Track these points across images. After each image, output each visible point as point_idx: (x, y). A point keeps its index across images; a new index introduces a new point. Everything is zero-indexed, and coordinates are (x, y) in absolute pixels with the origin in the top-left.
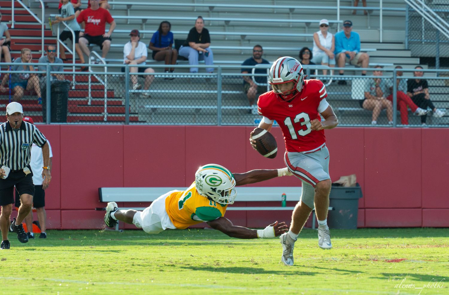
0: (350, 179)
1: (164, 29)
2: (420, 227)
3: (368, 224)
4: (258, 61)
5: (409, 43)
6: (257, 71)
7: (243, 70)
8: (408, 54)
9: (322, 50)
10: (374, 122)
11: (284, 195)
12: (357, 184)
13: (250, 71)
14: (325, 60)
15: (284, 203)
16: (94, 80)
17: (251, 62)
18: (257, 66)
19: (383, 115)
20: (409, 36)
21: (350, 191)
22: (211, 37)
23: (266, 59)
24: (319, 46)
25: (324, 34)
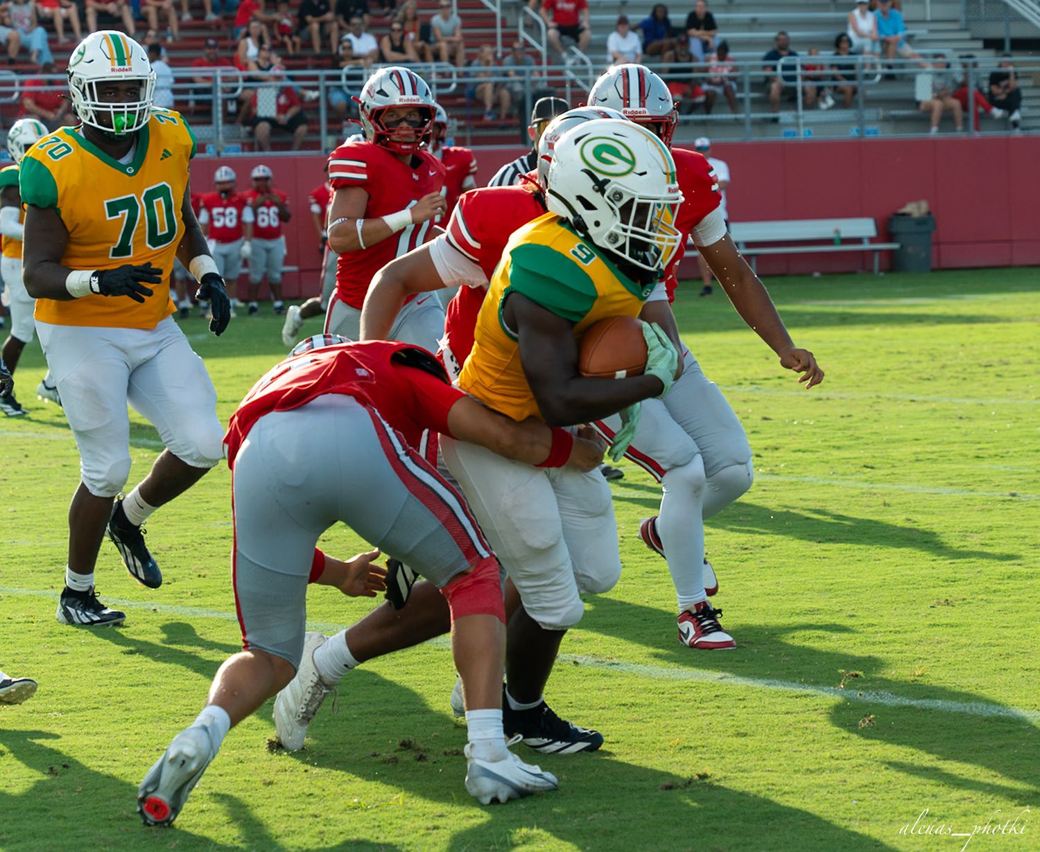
0: (919, 208)
1: (660, 14)
2: (1009, 267)
3: (944, 264)
4: (784, 53)
5: (968, 21)
6: (785, 68)
7: (764, 68)
8: (967, 35)
9: (861, 35)
10: (934, 129)
11: (837, 231)
12: (929, 213)
13: (774, 68)
14: (868, 48)
15: (837, 241)
16: (573, 84)
17: (774, 55)
18: (782, 61)
19: (947, 119)
20: (967, 12)
21: (921, 222)
22: (717, 22)
23: (792, 48)
24: (856, 29)
25: (863, 14)
